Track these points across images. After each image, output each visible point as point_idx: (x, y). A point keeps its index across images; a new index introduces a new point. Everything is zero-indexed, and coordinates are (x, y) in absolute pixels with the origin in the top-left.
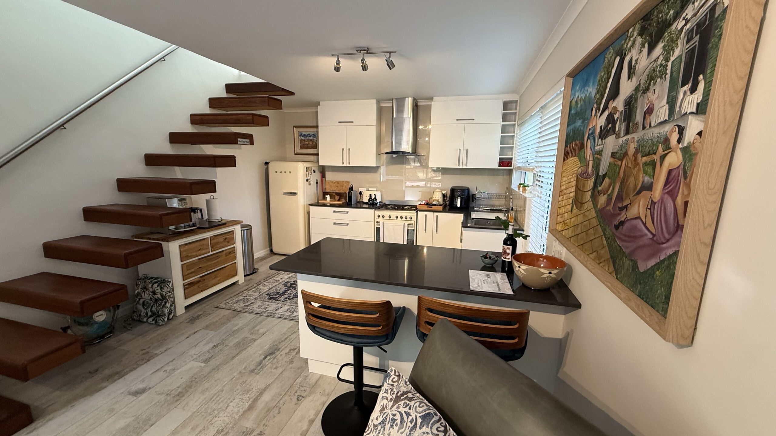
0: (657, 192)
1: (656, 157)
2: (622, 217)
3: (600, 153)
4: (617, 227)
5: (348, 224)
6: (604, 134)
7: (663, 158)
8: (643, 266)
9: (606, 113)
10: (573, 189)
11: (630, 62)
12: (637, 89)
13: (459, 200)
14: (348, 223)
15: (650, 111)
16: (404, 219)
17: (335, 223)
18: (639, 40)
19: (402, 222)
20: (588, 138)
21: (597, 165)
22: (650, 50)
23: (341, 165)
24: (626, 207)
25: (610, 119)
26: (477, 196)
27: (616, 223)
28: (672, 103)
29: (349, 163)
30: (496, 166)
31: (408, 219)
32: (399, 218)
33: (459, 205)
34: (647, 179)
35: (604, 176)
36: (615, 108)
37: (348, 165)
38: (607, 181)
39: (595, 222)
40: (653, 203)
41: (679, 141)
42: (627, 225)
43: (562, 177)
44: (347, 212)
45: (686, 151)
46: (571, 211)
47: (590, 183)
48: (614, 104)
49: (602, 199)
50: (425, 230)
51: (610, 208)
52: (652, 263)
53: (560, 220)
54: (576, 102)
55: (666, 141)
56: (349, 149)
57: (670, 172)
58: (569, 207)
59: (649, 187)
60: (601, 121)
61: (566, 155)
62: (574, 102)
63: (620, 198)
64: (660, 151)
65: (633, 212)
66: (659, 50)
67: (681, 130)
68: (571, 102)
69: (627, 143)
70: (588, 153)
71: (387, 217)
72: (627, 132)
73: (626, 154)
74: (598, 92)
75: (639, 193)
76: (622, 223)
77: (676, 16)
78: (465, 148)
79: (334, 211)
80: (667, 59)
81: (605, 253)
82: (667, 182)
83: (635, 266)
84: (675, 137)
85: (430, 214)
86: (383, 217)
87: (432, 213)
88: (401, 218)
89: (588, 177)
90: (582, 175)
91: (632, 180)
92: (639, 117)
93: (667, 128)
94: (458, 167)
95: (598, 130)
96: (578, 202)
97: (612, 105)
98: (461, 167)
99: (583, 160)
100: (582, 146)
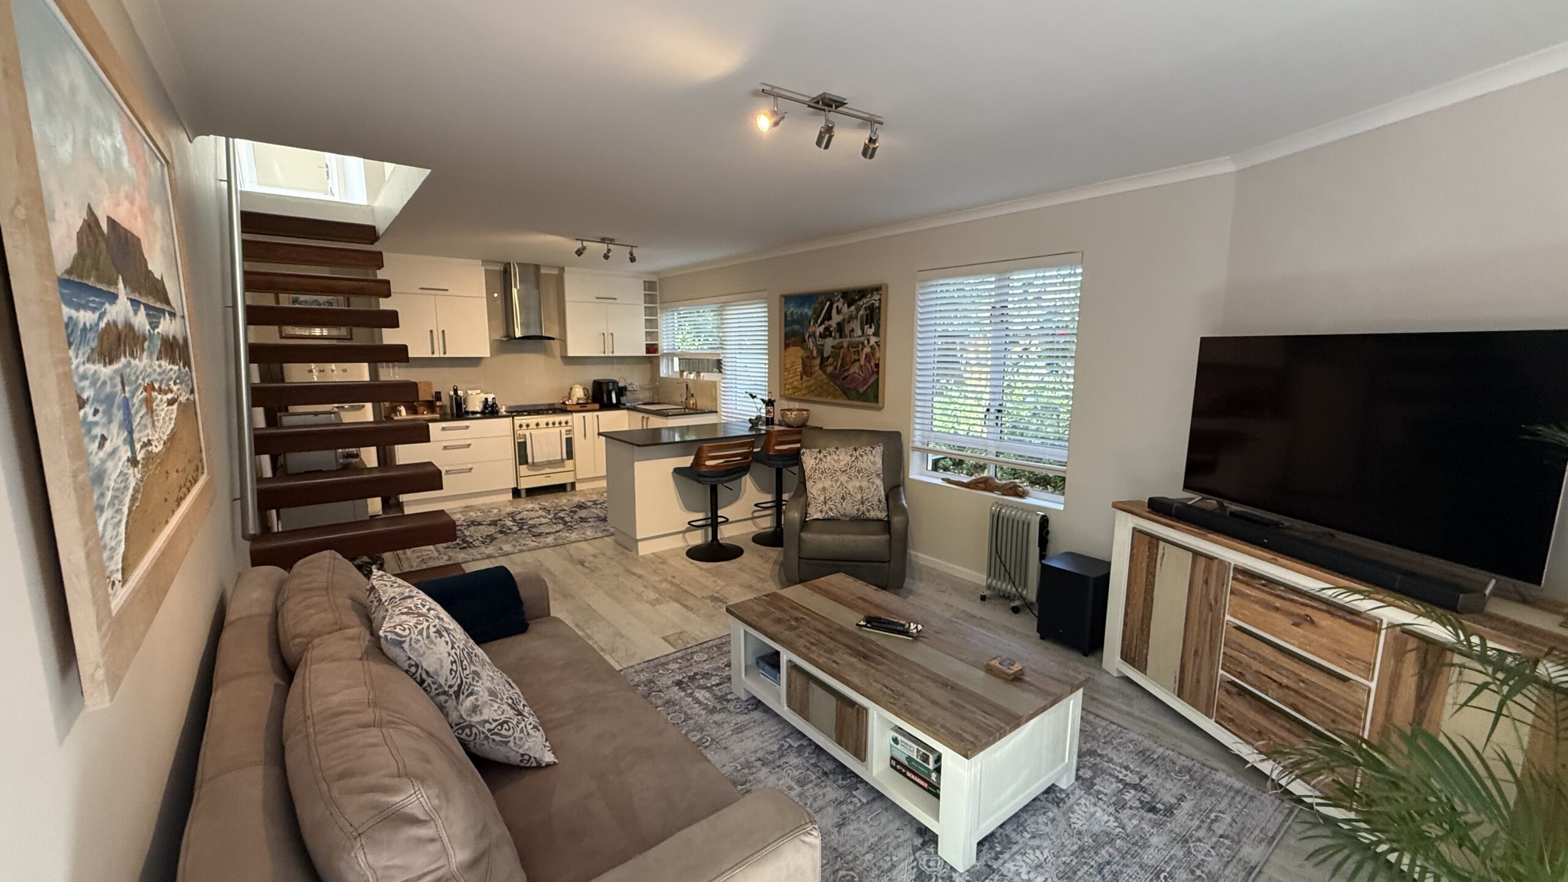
0: (862, 361)
1: (860, 349)
2: (846, 374)
3: (822, 345)
4: (844, 379)
5: (469, 445)
6: (823, 336)
7: (862, 349)
8: (861, 390)
9: (823, 327)
10: (801, 366)
11: (837, 307)
12: (844, 320)
13: (614, 395)
14: (469, 442)
15: (852, 331)
16: (557, 425)
17: (445, 448)
18: (841, 300)
19: (557, 430)
20: (809, 337)
21: (821, 352)
22: (849, 306)
23: (430, 355)
24: (848, 370)
25: (827, 329)
26: (629, 388)
27: (843, 376)
28: (863, 330)
29: (445, 353)
30: (644, 354)
31: (563, 424)
32: (551, 425)
33: (614, 401)
34: (856, 357)
35: (828, 358)
36: (831, 326)
37: (442, 355)
38: (831, 360)
39: (827, 380)
40: (861, 366)
41: (868, 343)
42: (849, 378)
43: (785, 360)
44: (467, 427)
45: (872, 347)
46: (801, 379)
47: (818, 361)
48: (830, 323)
49: (830, 369)
50: (585, 436)
51: (837, 371)
52: (865, 388)
53: (787, 387)
54: (792, 314)
55: (863, 343)
56: (443, 331)
57: (866, 354)
58: (799, 377)
59: (859, 360)
60: (821, 329)
61: (787, 346)
62: (789, 313)
63: (842, 366)
64: (861, 346)
65: (851, 371)
66: (853, 308)
67: (868, 340)
68: (785, 313)
69: (842, 342)
70: (811, 345)
71: (533, 426)
72: (841, 337)
73: (842, 347)
74: (814, 313)
75: (853, 363)
76: (846, 377)
77: (860, 299)
78: (610, 332)
79: (444, 429)
80: (857, 313)
81: (840, 392)
82: (866, 358)
83: (858, 392)
84: (866, 342)
85: (588, 415)
86: (528, 426)
87: (590, 413)
88: (554, 424)
89: (814, 358)
90: (808, 357)
91: (848, 359)
92: (847, 332)
93: (862, 339)
94: (603, 355)
95: (818, 334)
96: (807, 371)
97: (827, 323)
98: (606, 355)
99: (806, 349)
100: (804, 341)
